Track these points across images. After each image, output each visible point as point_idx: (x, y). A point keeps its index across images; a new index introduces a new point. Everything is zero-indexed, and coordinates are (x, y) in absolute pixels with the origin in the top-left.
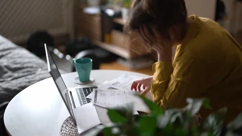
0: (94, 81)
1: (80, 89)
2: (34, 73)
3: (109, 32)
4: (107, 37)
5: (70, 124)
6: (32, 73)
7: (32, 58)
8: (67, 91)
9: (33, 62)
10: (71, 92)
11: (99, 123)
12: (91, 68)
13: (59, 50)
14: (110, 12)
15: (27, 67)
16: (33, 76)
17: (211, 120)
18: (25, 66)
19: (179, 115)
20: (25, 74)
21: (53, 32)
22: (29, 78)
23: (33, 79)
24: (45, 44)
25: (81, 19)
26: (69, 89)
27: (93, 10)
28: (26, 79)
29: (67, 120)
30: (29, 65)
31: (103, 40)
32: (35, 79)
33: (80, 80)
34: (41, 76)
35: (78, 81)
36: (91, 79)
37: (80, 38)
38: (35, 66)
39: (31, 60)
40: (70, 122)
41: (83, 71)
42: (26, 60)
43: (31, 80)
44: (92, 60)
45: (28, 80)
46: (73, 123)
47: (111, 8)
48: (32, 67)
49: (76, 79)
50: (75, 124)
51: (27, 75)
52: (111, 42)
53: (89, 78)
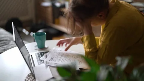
0: (48, 48)
1: (38, 53)
2: (8, 44)
3: (58, 17)
4: (56, 21)
5: (31, 78)
6: (6, 44)
7: (6, 34)
8: (29, 55)
9: (8, 37)
10: (32, 55)
11: (52, 77)
12: (46, 39)
13: (26, 29)
14: (58, 5)
15: (3, 40)
16: (7, 46)
17: (135, 73)
18: (2, 39)
19: (111, 69)
20: (2, 45)
21: (22, 18)
22: (4, 47)
23: (7, 48)
24: (13, 23)
25: (40, 10)
26: (31, 54)
27: (47, 4)
28: (2, 48)
29: (29, 75)
30: (5, 39)
31: (54, 23)
32: (8, 48)
33: (39, 47)
34: (12, 46)
35: (37, 48)
36: (46, 46)
37: (39, 22)
38: (9, 39)
39: (6, 36)
40: (31, 76)
41: (40, 41)
42: (3, 36)
43: (5, 48)
44: (46, 33)
45: (3, 49)
46: (33, 78)
47: (59, 2)
48: (6, 40)
49: (36, 46)
50: (35, 78)
51: (3, 46)
52: (59, 24)
53: (44, 46)
